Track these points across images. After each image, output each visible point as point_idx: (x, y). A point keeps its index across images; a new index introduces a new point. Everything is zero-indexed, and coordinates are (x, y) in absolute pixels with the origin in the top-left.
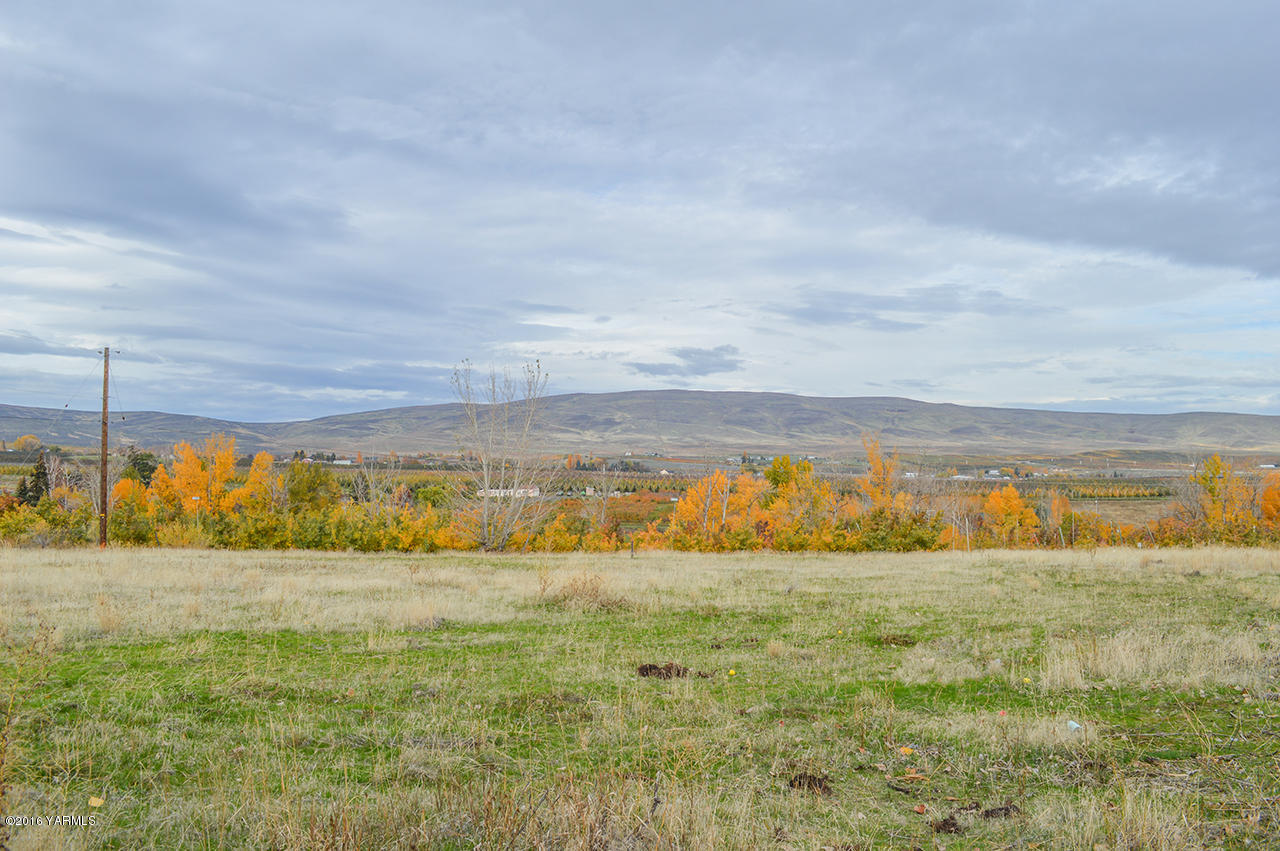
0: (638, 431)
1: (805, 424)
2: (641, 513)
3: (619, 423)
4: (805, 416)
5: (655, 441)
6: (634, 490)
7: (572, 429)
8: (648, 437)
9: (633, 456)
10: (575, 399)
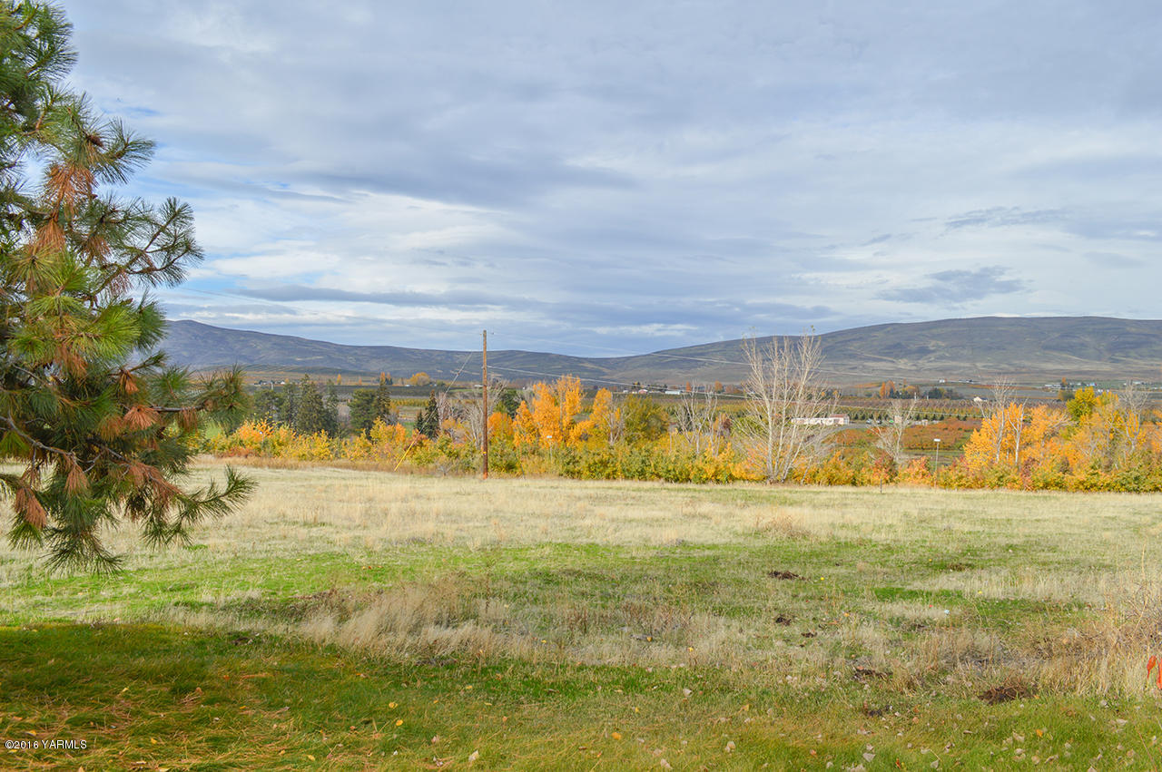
0: (952, 359)
1: (1132, 348)
2: (948, 441)
3: (933, 351)
4: (1131, 340)
5: (970, 368)
6: (942, 418)
7: (885, 358)
8: (962, 364)
9: (946, 384)
10: (889, 329)
